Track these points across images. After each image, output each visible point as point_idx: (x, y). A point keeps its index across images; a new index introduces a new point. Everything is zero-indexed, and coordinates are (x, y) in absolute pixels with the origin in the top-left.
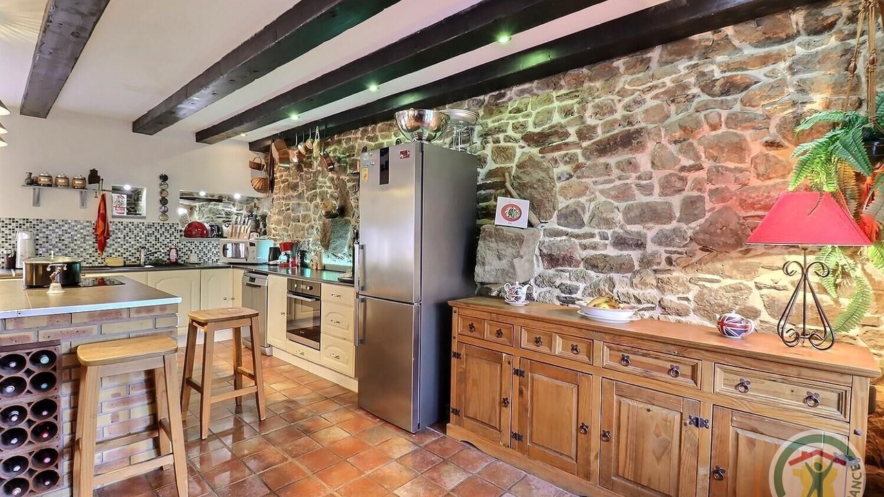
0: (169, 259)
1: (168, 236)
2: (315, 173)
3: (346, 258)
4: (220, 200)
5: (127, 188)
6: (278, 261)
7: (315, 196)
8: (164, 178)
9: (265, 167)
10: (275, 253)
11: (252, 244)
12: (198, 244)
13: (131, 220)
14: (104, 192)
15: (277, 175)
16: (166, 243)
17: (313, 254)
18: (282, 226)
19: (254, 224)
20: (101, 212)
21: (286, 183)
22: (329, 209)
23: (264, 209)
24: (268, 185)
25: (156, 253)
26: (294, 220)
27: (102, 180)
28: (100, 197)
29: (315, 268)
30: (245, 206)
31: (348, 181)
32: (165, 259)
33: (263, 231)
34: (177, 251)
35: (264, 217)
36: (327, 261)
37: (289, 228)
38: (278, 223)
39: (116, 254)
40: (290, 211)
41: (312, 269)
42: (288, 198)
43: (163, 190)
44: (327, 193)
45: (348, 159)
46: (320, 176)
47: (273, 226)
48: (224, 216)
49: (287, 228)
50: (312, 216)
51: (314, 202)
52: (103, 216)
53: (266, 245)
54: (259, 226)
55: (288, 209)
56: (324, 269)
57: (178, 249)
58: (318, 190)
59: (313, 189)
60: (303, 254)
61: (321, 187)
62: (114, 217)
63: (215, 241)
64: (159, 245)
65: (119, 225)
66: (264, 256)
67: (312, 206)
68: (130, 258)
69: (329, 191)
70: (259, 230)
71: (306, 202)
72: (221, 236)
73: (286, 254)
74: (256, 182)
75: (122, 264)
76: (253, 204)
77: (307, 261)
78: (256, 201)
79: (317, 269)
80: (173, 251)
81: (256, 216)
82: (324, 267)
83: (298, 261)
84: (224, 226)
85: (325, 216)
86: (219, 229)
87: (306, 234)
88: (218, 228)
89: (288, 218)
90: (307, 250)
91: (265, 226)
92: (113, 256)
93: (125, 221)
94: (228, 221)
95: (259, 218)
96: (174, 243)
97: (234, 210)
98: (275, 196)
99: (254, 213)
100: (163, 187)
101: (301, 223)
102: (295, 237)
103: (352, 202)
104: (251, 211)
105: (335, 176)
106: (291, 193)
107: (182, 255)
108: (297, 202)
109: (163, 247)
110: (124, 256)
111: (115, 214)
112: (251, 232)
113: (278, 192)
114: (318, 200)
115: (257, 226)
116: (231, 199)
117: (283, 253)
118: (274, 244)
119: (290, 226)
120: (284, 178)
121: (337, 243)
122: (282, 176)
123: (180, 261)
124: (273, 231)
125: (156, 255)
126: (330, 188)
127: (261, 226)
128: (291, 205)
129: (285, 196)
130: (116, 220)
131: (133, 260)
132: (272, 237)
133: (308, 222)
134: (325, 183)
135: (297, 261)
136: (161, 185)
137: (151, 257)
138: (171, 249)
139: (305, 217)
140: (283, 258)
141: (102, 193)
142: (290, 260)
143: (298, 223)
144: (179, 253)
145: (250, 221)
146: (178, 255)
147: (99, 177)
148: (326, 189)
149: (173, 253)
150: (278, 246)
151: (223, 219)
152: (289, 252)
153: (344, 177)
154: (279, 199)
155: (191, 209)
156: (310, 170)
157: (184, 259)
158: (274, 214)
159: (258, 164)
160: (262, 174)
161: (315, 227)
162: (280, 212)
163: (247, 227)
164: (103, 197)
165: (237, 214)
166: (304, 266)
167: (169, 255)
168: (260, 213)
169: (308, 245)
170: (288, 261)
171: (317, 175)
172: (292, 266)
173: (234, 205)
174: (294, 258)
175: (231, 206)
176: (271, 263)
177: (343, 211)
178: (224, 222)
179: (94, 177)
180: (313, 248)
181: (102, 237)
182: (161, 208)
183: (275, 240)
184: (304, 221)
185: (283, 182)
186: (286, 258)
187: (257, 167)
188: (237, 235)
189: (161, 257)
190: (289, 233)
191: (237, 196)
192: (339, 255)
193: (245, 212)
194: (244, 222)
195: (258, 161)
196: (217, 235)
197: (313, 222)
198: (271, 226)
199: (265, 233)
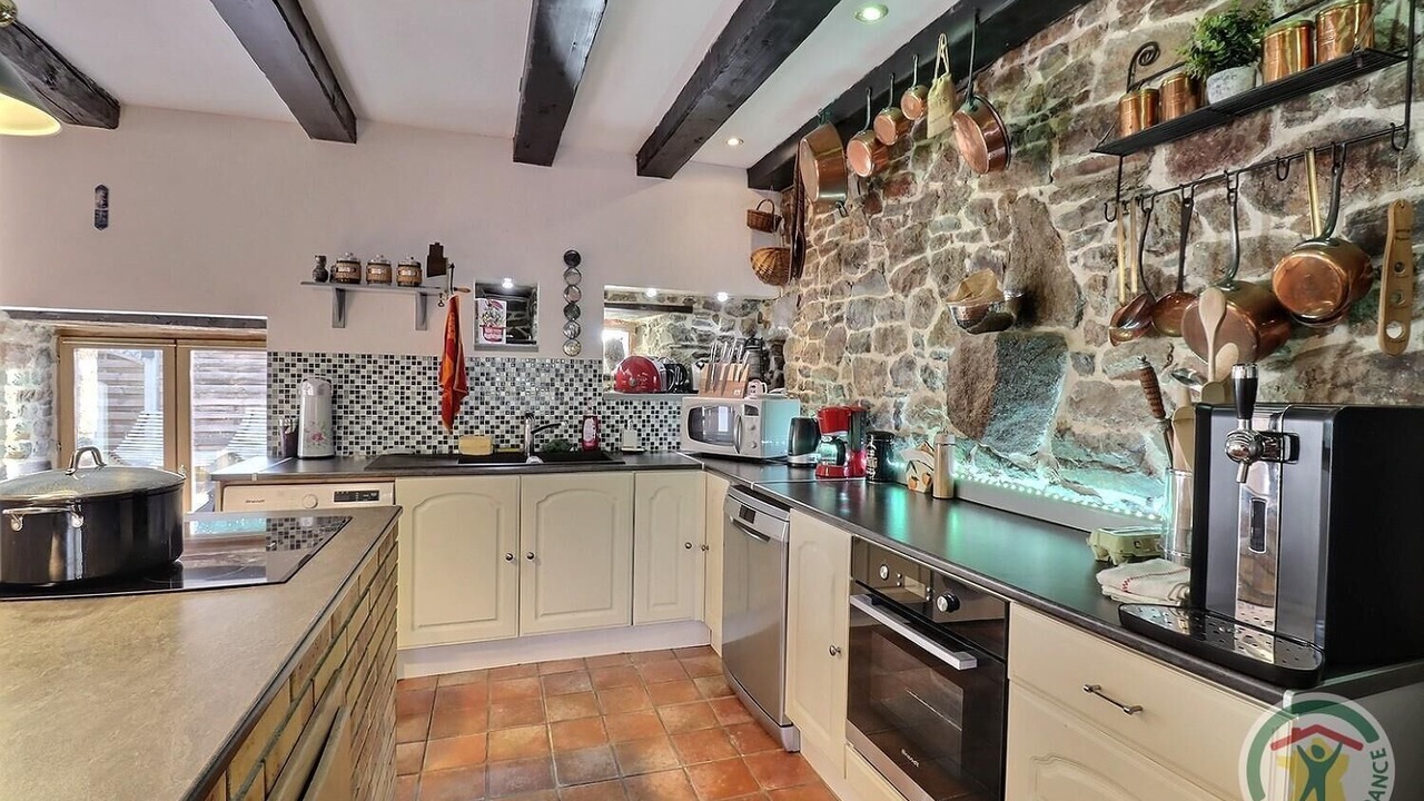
0: (581, 440)
1: (581, 390)
2: (919, 205)
3: (1041, 470)
4: (688, 309)
5: (508, 285)
6: (815, 456)
7: (919, 272)
8: (572, 259)
9: (782, 223)
10: (808, 433)
11: (751, 411)
12: (640, 408)
13: (511, 355)
14: (455, 294)
15: (811, 236)
16: (576, 404)
17: (912, 443)
18: (822, 364)
19: (755, 360)
20: (449, 336)
21: (833, 253)
22: (983, 297)
23: (778, 327)
24: (788, 265)
25: (557, 426)
26: (853, 348)
27: (452, 266)
28: (447, 304)
29: (921, 487)
30: (739, 320)
31: (1055, 197)
32: (575, 440)
33: (776, 375)
34: (597, 423)
35: (779, 344)
36: (969, 470)
37: (840, 369)
38: (812, 355)
39: (483, 427)
40: (844, 324)
41: (912, 494)
42: (838, 290)
43: (570, 286)
44: (963, 254)
45: (1053, 122)
46: (938, 211)
47: (801, 364)
48: (696, 343)
49: (834, 367)
50: (910, 333)
51: (915, 291)
52: (453, 348)
53: (786, 411)
54: (769, 363)
55: (839, 319)
56: (954, 498)
57: (600, 417)
58: (929, 253)
59: (913, 252)
60: (883, 444)
61: (941, 241)
62: (478, 347)
63: (674, 400)
64: (562, 408)
65: (488, 364)
66: (781, 439)
67: (909, 302)
68: (507, 437)
69: (972, 248)
70: (768, 375)
71: (891, 293)
72: (688, 389)
73: (835, 441)
74: (761, 258)
75: (488, 452)
76: (755, 315)
77: (896, 465)
78: (762, 308)
79: (929, 493)
80: (590, 423)
81: (762, 343)
82: (956, 488)
83: (868, 461)
84: (694, 367)
85: (965, 325)
86: (685, 372)
87: (889, 385)
88: (683, 369)
89: (839, 341)
90: (893, 431)
91: (781, 364)
92: (476, 432)
93: (499, 357)
94: (704, 355)
95: (767, 347)
96: (592, 403)
97: (716, 329)
98: (804, 291)
99: (758, 336)
100: (572, 280)
101: (874, 355)
102: (855, 392)
103: (1076, 269)
104: (751, 332)
105: (996, 196)
106: (847, 274)
107: (608, 431)
108: (864, 296)
109: (571, 413)
110: (497, 432)
111: (482, 341)
112: (750, 379)
113: (813, 278)
114: (931, 283)
115: (764, 365)
116: (710, 305)
117: (827, 437)
118: (803, 411)
119: (843, 362)
120: (826, 240)
121: (1015, 418)
122: (821, 237)
123: (603, 445)
124: (799, 377)
125: (556, 432)
126: (974, 237)
127: (773, 365)
128: (844, 309)
129: (830, 287)
130: (483, 356)
131: (513, 441)
132: (796, 390)
133: (897, 350)
134: (957, 226)
135: (864, 462)
136: (567, 274)
137: (547, 436)
138: (585, 417)
139: (884, 336)
140: (826, 449)
141: (451, 297)
142: (848, 457)
143: (865, 356)
144: (603, 426)
145: (748, 352)
146: (598, 431)
147: (446, 259)
148: (958, 244)
149: (589, 425)
150: (812, 415)
151: (694, 351)
152: (843, 435)
153: (1034, 190)
154: (814, 294)
155: (636, 330)
156: (904, 200)
157: (612, 440)
158: (803, 335)
159: (766, 215)
160: (776, 240)
161: (920, 363)
162: (817, 329)
163: (740, 367)
164: (454, 302)
165: (722, 339)
166: (887, 478)
167: (581, 431)
168: (771, 333)
169: (897, 413)
170: (841, 460)
171: (925, 208)
172: (852, 475)
173: (716, 318)
174: (857, 453)
175: (711, 321)
176: (795, 460)
177: (1031, 304)
178: (696, 356)
179: (437, 262)
180: (912, 428)
181: (450, 392)
182: (566, 328)
183: (805, 399)
184: (882, 348)
185: (824, 251)
186: (834, 449)
187: (762, 223)
188: (720, 386)
189: (566, 436)
190: (840, 381)
191: (722, 297)
192: (1013, 456)
193: (738, 334)
194: (735, 357)
195: (766, 209)
196: (679, 386)
197: (911, 350)
198: (794, 364)
199: (781, 382)
